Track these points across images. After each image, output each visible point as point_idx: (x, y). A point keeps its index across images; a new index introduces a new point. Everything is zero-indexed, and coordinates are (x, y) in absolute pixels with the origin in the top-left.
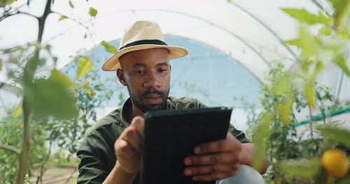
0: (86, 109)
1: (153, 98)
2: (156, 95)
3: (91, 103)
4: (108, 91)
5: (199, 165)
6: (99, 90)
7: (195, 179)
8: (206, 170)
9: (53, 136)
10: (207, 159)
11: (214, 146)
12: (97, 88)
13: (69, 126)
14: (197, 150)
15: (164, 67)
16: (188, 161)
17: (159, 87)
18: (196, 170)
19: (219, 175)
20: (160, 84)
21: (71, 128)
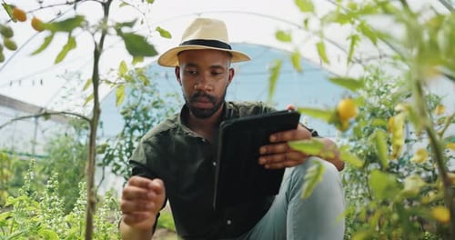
0: (143, 129)
1: (202, 102)
2: (204, 99)
3: (149, 122)
4: (168, 109)
5: (273, 154)
6: (157, 107)
7: (267, 167)
8: (278, 158)
9: (106, 161)
10: (280, 147)
11: (288, 135)
12: (156, 105)
13: (124, 149)
14: (273, 138)
15: (219, 71)
16: (263, 150)
17: (209, 90)
18: (269, 158)
19: (289, 163)
20: (211, 88)
21: (127, 151)
